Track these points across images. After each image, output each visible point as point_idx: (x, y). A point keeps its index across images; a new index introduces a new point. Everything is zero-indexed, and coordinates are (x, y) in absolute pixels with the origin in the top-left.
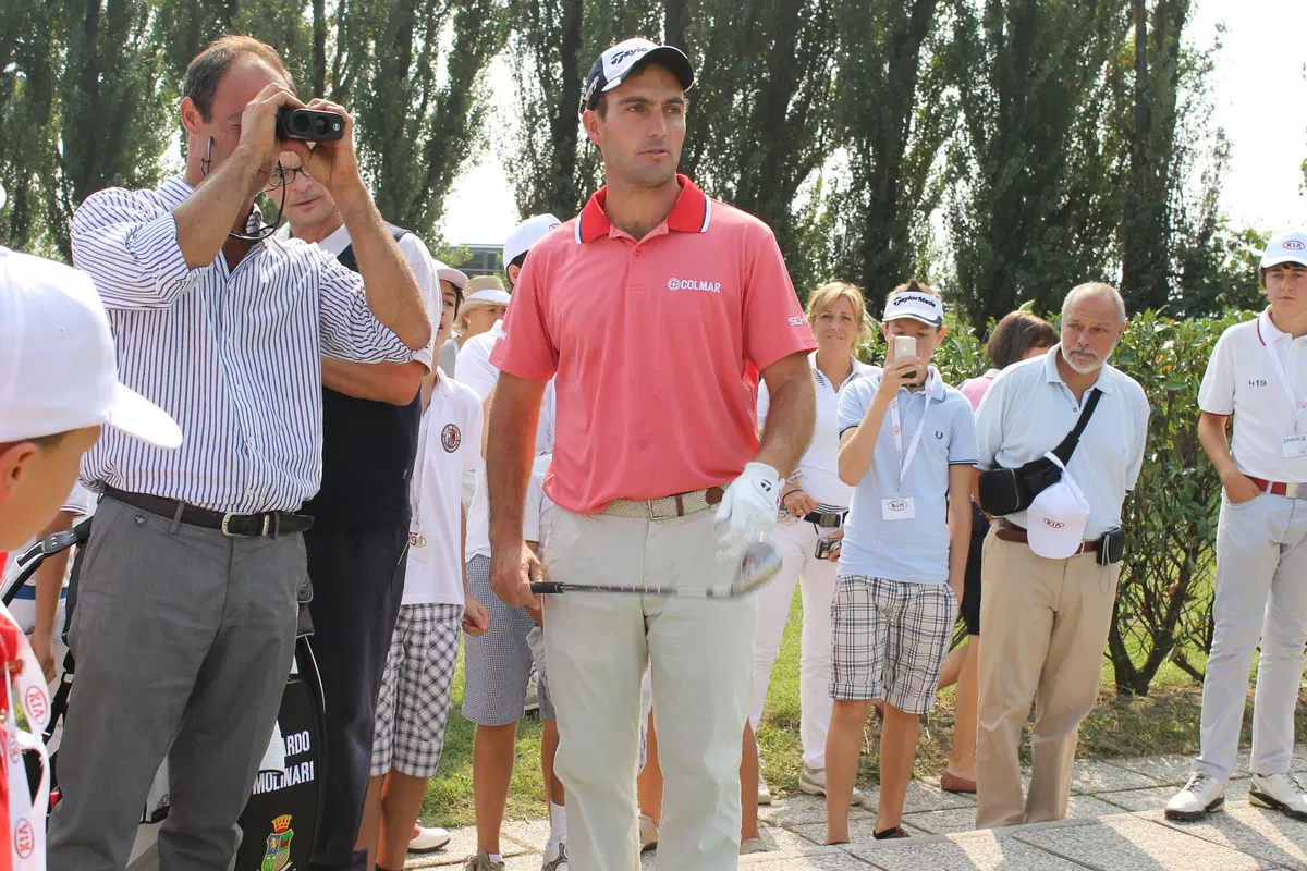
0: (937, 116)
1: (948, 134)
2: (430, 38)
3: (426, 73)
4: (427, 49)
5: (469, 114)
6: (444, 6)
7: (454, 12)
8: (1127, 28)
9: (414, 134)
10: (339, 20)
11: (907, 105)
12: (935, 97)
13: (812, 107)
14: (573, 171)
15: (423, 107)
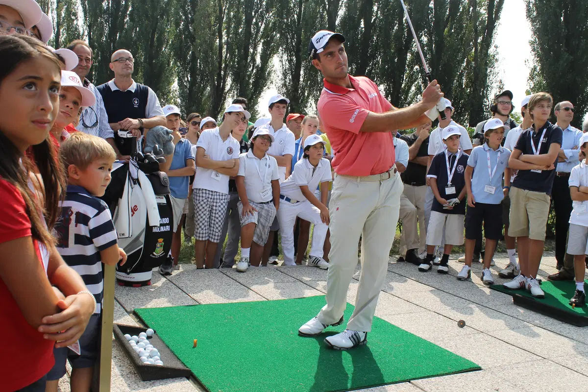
0: (413, 75)
1: (415, 81)
2: (255, 49)
3: (254, 60)
4: (254, 52)
5: (267, 73)
6: (259, 39)
7: (262, 41)
8: (473, 48)
9: (249, 79)
10: (227, 43)
11: (403, 71)
12: (412, 68)
13: (373, 71)
14: (298, 90)
15: (252, 70)
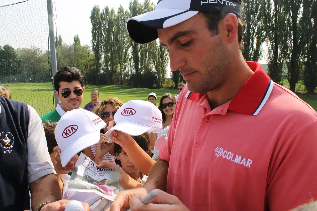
2: (253, 41)
5: (259, 52)
6: (255, 36)
7: (256, 36)
9: (251, 56)
15: (252, 51)
